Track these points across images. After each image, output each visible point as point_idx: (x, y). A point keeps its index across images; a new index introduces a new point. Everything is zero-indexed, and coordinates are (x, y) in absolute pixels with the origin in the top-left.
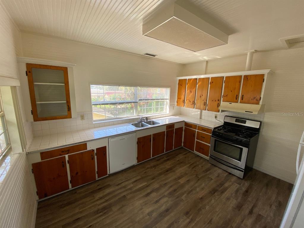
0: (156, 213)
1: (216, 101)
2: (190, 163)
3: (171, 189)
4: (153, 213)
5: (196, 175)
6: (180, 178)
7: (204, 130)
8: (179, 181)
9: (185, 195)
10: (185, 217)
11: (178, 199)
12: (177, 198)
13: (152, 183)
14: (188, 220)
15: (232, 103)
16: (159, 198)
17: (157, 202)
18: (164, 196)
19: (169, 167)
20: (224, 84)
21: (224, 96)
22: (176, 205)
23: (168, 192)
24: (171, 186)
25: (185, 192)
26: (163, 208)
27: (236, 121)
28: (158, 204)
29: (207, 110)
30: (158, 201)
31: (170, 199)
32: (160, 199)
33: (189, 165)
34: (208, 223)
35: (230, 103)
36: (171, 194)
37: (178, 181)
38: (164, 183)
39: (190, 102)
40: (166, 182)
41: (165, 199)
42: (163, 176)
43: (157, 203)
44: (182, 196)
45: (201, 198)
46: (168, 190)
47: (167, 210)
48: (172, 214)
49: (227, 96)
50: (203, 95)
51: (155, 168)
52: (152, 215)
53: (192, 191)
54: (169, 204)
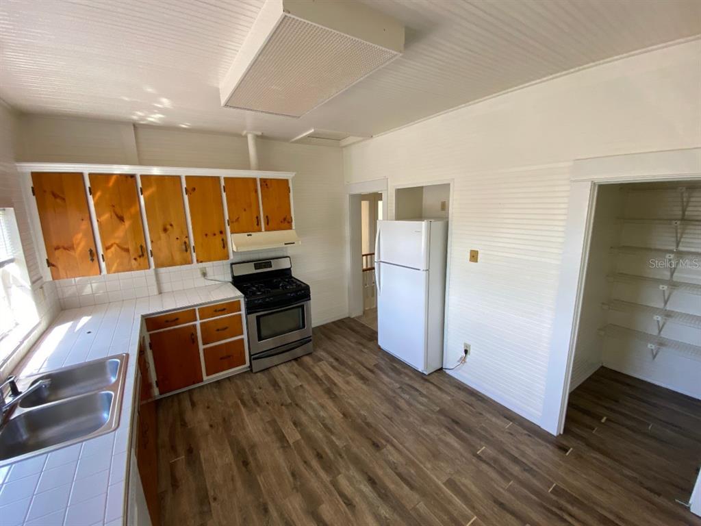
0: (380, 508)
1: (215, 235)
2: (238, 406)
3: (315, 463)
4: (380, 516)
5: (282, 405)
6: (282, 438)
7: (219, 311)
8: (291, 442)
9: (334, 438)
10: (384, 450)
11: (343, 455)
12: (340, 455)
13: (281, 515)
14: (389, 447)
15: (253, 234)
16: (338, 497)
17: (349, 503)
18: (335, 483)
19: (229, 457)
20: (224, 195)
21: (232, 222)
22: (357, 462)
23: (322, 474)
24: (305, 462)
25: (327, 437)
26: (366, 488)
27: (257, 267)
28: (357, 500)
29: (197, 261)
30: (349, 500)
31: (343, 470)
32: (342, 495)
33: (242, 408)
34: (391, 421)
35: (248, 235)
36: (328, 467)
37: (291, 444)
38: (291, 479)
39: (127, 250)
40: (289, 474)
41: (342, 481)
42: (260, 479)
43: (354, 503)
44: (337, 446)
45: (344, 415)
46: (316, 473)
47: (372, 481)
48: (380, 473)
49: (237, 220)
50: (171, 225)
51: (215, 499)
52: (385, 517)
53: (325, 426)
54: (357, 477)
